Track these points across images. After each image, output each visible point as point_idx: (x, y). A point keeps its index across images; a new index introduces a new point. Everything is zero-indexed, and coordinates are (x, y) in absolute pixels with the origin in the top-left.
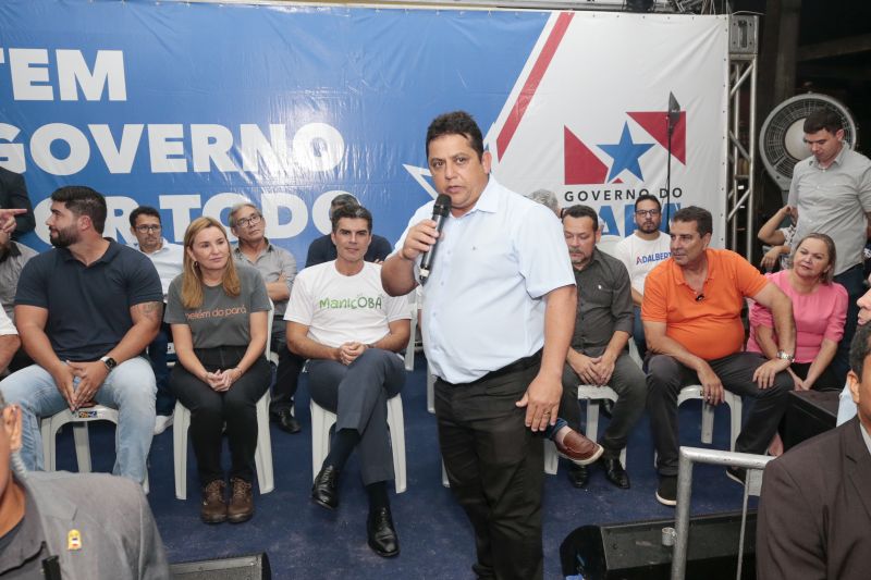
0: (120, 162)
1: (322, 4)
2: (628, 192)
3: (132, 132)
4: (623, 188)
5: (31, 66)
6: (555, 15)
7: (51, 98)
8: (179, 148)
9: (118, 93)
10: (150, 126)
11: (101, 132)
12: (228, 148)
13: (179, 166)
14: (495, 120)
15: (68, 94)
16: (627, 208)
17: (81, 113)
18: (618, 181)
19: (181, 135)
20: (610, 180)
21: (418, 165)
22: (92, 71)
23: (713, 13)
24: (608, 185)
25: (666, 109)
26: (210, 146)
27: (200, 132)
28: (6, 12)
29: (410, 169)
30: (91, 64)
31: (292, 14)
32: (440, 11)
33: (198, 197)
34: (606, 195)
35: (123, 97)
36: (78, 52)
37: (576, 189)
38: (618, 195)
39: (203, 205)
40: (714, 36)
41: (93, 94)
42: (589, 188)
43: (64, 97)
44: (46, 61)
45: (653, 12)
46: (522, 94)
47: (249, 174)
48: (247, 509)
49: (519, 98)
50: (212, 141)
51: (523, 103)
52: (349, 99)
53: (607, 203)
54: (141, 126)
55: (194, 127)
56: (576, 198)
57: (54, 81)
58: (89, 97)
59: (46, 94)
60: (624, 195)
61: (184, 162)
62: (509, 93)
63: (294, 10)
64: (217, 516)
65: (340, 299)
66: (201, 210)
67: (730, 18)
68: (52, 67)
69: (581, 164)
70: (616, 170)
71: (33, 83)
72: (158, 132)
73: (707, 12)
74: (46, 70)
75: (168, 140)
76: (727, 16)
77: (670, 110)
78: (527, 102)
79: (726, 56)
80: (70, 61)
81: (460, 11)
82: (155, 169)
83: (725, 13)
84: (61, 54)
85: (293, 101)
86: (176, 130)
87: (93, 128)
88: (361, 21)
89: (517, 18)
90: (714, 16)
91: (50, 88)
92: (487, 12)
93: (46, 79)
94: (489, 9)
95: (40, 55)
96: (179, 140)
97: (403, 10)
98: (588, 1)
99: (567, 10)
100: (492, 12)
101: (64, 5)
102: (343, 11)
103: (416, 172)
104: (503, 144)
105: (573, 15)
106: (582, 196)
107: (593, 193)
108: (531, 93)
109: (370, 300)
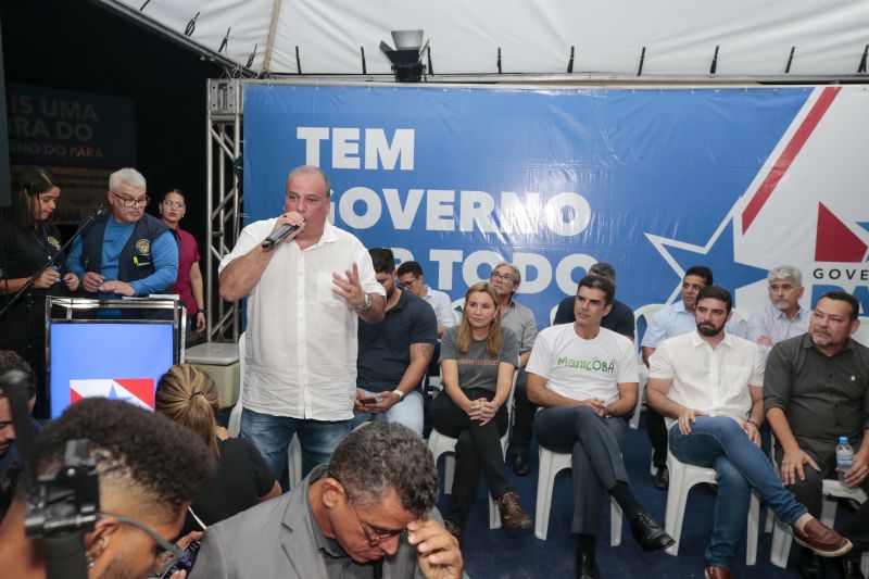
0: (403, 220)
1: (582, 87)
3: (415, 196)
5: (347, 141)
6: (819, 90)
7: (358, 167)
8: (450, 210)
9: (408, 164)
10: (429, 192)
11: (391, 195)
12: (490, 211)
13: (448, 226)
14: (742, 194)
15: (371, 164)
17: (378, 179)
19: (453, 200)
21: (659, 234)
22: (390, 146)
26: (475, 210)
27: (468, 197)
28: (333, 98)
29: (650, 237)
30: (390, 139)
31: (556, 97)
32: (695, 90)
33: (461, 252)
34: (862, 275)
35: (411, 168)
36: (380, 132)
37: (827, 266)
39: (464, 260)
41: (389, 165)
42: (842, 266)
43: (367, 166)
44: (358, 138)
46: (775, 168)
47: (504, 235)
50: (477, 205)
51: (774, 179)
52: (599, 172)
54: (422, 191)
55: (463, 193)
56: (826, 275)
57: (361, 154)
58: (386, 167)
59: (354, 164)
61: (453, 221)
63: (558, 93)
66: (462, 264)
68: (362, 142)
69: (835, 240)
71: (347, 155)
72: (435, 196)
74: (357, 145)
75: (442, 203)
78: (780, 177)
80: (375, 136)
81: (714, 89)
82: (429, 227)
84: (368, 131)
85: (550, 173)
86: (449, 195)
87: (385, 191)
88: (618, 101)
89: (776, 94)
91: (358, 159)
92: (743, 89)
93: (356, 152)
94: (746, 86)
95: (354, 133)
96: (451, 203)
97: (658, 90)
98: (860, 71)
99: (833, 83)
100: (749, 89)
101: (375, 93)
102: (601, 92)
103: (658, 242)
104: (748, 217)
105: (839, 89)
106: (835, 274)
107: (847, 271)
108: (785, 169)
109: (604, 364)
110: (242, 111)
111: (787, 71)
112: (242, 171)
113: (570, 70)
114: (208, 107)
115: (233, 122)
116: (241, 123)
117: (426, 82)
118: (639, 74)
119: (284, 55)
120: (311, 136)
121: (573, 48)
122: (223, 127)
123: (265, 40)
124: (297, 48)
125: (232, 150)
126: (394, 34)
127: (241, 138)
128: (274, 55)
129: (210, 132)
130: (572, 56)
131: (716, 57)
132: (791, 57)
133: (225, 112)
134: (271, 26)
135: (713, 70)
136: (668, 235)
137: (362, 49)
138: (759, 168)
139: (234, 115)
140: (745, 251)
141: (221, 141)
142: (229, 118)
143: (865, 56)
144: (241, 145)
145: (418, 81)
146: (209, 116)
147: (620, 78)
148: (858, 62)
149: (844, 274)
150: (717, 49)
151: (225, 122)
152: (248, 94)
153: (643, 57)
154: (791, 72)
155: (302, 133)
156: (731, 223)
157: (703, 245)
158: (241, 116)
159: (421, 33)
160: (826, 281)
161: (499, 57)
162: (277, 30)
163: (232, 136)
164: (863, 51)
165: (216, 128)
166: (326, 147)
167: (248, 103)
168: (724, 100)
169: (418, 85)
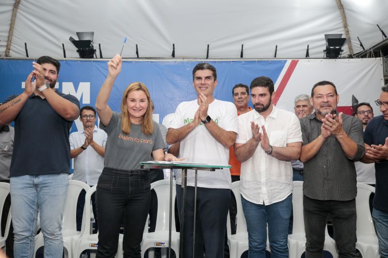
6: (289, 62)
9: (87, 100)
22: (76, 91)
23: (373, 57)
25: (351, 105)
30: (76, 88)
31: (165, 65)
32: (233, 61)
35: (89, 102)
36: (71, 84)
40: (375, 68)
45: (340, 58)
63: (166, 63)
67: (383, 59)
73: (370, 57)
76: (381, 58)
77: (353, 104)
79: (383, 78)
80: (68, 86)
81: (242, 61)
83: (380, 57)
89: (270, 63)
90: (374, 59)
94: (256, 60)
97: (215, 62)
98: (306, 57)
100: (258, 61)
101: (68, 64)
102: (188, 63)
105: (298, 61)
111: (275, 56)
113: (173, 55)
117: (96, 58)
118: (207, 58)
119: (18, 47)
121: (174, 45)
123: (7, 39)
124: (26, 44)
126: (78, 34)
128: (12, 47)
130: (174, 49)
131: (242, 50)
132: (276, 50)
134: (9, 32)
135: (242, 56)
137: (63, 44)
143: (308, 50)
145: (92, 57)
148: (305, 52)
150: (242, 46)
153: (208, 50)
154: (277, 57)
159: (92, 33)
161: (137, 49)
162: (14, 34)
164: (306, 48)
168: (247, 66)
169: (92, 59)
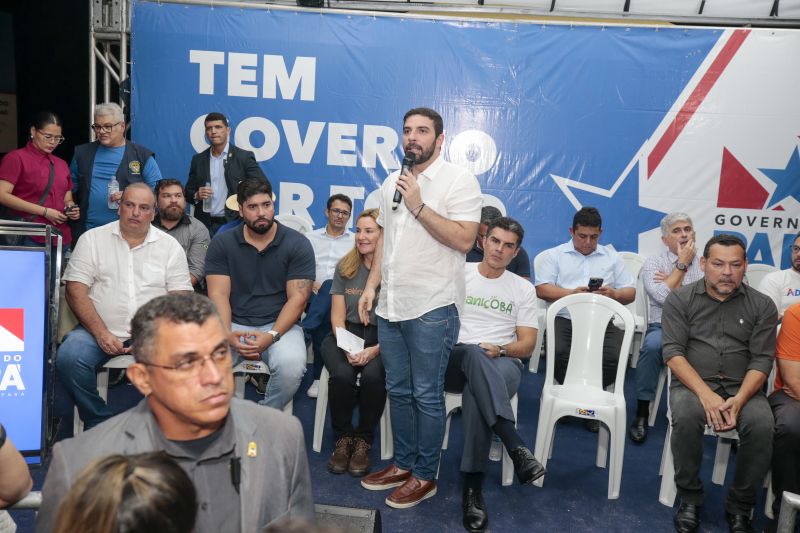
0: (302, 154)
1: (492, 20)
2: (790, 220)
3: (315, 128)
4: (784, 216)
5: (244, 67)
6: (729, 32)
7: (256, 96)
8: (352, 145)
9: (308, 94)
10: (330, 124)
11: (291, 127)
12: (393, 148)
13: (349, 161)
14: (649, 136)
15: (269, 93)
16: (787, 238)
17: (276, 109)
18: (780, 208)
19: (355, 135)
20: (769, 206)
21: (565, 177)
22: (289, 75)
24: (767, 211)
26: (378, 145)
27: (371, 132)
28: (229, 20)
29: (556, 179)
30: (289, 67)
31: (464, 28)
32: (606, 27)
34: (763, 222)
35: (312, 98)
36: (280, 59)
37: (729, 212)
38: (778, 222)
39: (366, 197)
41: (288, 94)
42: (744, 213)
43: (266, 95)
44: (255, 64)
46: (681, 112)
48: (365, 467)
49: (678, 116)
50: (380, 140)
51: (681, 121)
52: (506, 110)
53: (763, 230)
54: (323, 124)
55: (367, 128)
56: (728, 221)
57: (259, 82)
58: (285, 97)
59: (251, 92)
60: (784, 223)
61: (355, 157)
62: (667, 111)
63: (466, 25)
64: (338, 467)
65: (475, 296)
66: (364, 201)
68: (259, 69)
69: (737, 187)
70: (779, 196)
71: (243, 82)
72: (339, 132)
74: (254, 72)
75: (343, 137)
78: (686, 121)
80: (274, 63)
81: (626, 28)
82: (330, 162)
84: (267, 58)
85: (457, 110)
86: (351, 129)
87: (283, 122)
88: (528, 36)
89: (686, 35)
91: (256, 87)
92: (654, 29)
93: (254, 79)
94: (657, 26)
95: (251, 59)
96: (353, 138)
97: (569, 26)
98: (772, 14)
99: (743, 26)
100: (659, 29)
101: (275, 17)
102: (511, 26)
103: (563, 183)
104: (654, 160)
105: (749, 32)
106: (736, 220)
107: (748, 218)
108: (692, 112)
109: (503, 305)
110: (128, 29)
111: (700, 12)
112: (129, 95)
113: (481, 1)
114: (91, 23)
115: (119, 41)
116: (128, 42)
117: (329, 7)
118: (552, 10)
120: (205, 60)
122: (108, 46)
125: (118, 72)
127: (128, 59)
129: (94, 50)
133: (110, 29)
135: (626, 8)
136: (573, 177)
138: (666, 111)
139: (120, 33)
140: (650, 196)
141: (105, 61)
142: (113, 36)
144: (128, 67)
145: (321, 5)
146: (92, 33)
147: (532, 13)
148: (770, 6)
149: (745, 221)
151: (110, 40)
152: (136, 11)
154: (704, 13)
155: (195, 56)
156: (637, 166)
157: (608, 188)
158: (128, 34)
160: (728, 228)
163: (118, 57)
165: (100, 46)
166: (221, 73)
167: (136, 21)
168: (635, 39)
169: (321, 10)
